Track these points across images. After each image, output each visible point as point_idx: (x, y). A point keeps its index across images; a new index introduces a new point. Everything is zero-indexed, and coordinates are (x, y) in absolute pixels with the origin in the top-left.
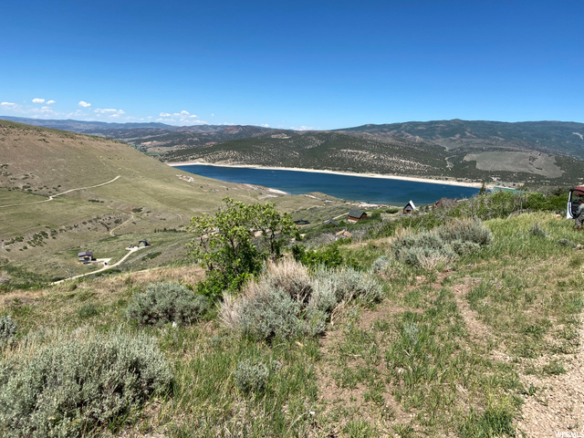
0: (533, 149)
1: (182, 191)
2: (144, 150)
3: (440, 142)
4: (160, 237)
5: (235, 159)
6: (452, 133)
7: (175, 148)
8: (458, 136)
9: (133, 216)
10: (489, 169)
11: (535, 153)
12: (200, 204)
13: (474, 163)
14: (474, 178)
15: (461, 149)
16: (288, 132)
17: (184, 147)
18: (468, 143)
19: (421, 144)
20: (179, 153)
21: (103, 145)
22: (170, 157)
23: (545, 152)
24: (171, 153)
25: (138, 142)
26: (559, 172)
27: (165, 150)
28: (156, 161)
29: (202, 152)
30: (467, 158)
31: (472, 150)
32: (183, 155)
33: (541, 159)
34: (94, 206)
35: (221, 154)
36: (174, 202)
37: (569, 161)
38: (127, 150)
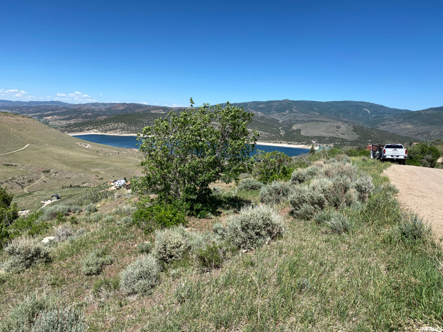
0: (338, 120)
1: (82, 155)
2: (47, 123)
3: (275, 116)
4: (69, 192)
5: (123, 129)
6: (283, 110)
7: (72, 122)
8: (287, 111)
9: (43, 176)
10: (309, 135)
11: (340, 124)
12: (98, 165)
13: (299, 131)
14: (300, 141)
15: (290, 121)
16: (164, 109)
17: (80, 120)
18: (295, 117)
19: (262, 118)
20: (76, 125)
21: (13, 119)
22: (69, 128)
23: (346, 122)
24: (69, 126)
25: (41, 117)
26: (355, 137)
27: (64, 123)
28: (57, 132)
29: (96, 124)
30: (294, 128)
31: (297, 122)
32: (80, 126)
33: (344, 127)
34: (10, 169)
35: (112, 125)
36: (77, 164)
37: (362, 128)
38: (32, 123)
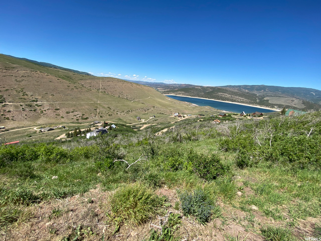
0: (293, 97)
1: (166, 102)
2: (158, 90)
3: (255, 92)
4: (159, 115)
5: (183, 94)
6: (261, 90)
7: (166, 90)
8: (262, 91)
9: (152, 109)
10: (274, 103)
11: (294, 99)
12: (171, 107)
13: (268, 100)
14: (267, 106)
15: (263, 95)
16: (201, 87)
17: (169, 90)
18: (266, 94)
19: (248, 93)
20: (167, 91)
21: (147, 88)
22: (165, 92)
23: (298, 98)
24: (165, 91)
25: (156, 88)
26: (303, 107)
27: (163, 90)
28: (160, 93)
29: (173, 91)
30: (265, 99)
31: (268, 96)
32: (168, 92)
33: (296, 101)
34: (143, 105)
35: (179, 92)
36: (164, 105)
37: (308, 103)
38: (153, 90)
